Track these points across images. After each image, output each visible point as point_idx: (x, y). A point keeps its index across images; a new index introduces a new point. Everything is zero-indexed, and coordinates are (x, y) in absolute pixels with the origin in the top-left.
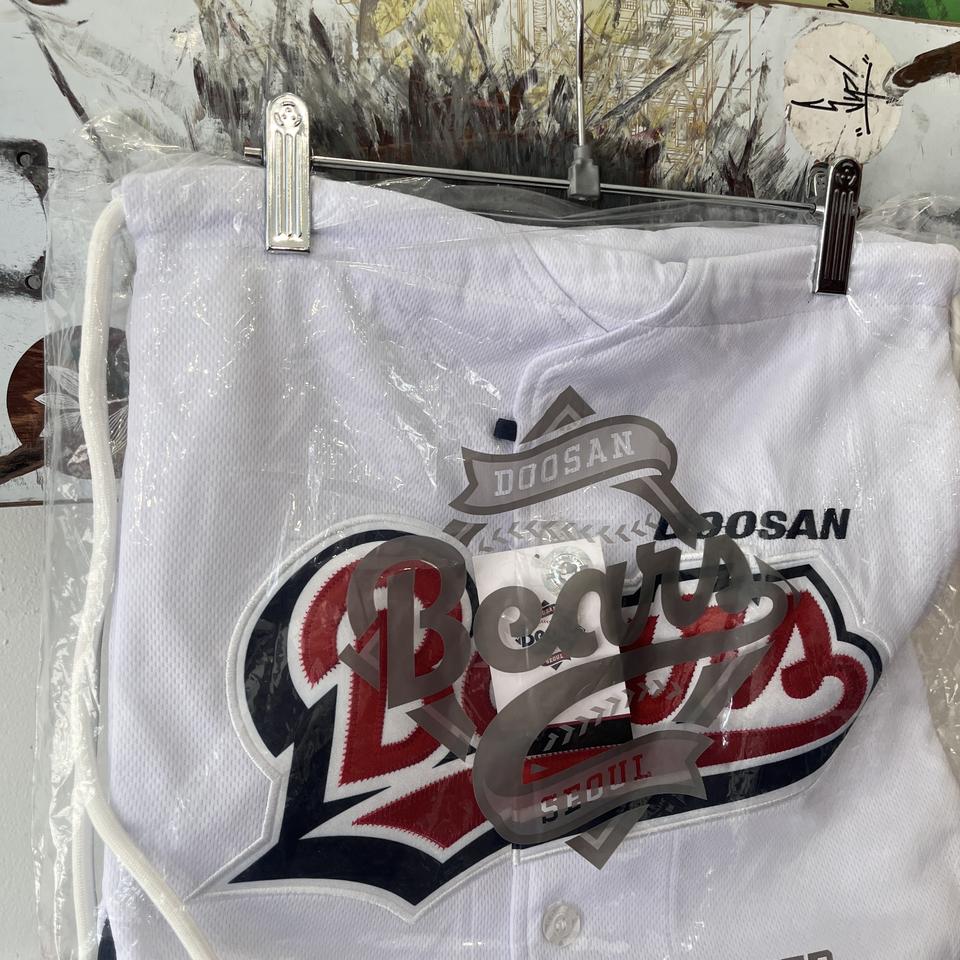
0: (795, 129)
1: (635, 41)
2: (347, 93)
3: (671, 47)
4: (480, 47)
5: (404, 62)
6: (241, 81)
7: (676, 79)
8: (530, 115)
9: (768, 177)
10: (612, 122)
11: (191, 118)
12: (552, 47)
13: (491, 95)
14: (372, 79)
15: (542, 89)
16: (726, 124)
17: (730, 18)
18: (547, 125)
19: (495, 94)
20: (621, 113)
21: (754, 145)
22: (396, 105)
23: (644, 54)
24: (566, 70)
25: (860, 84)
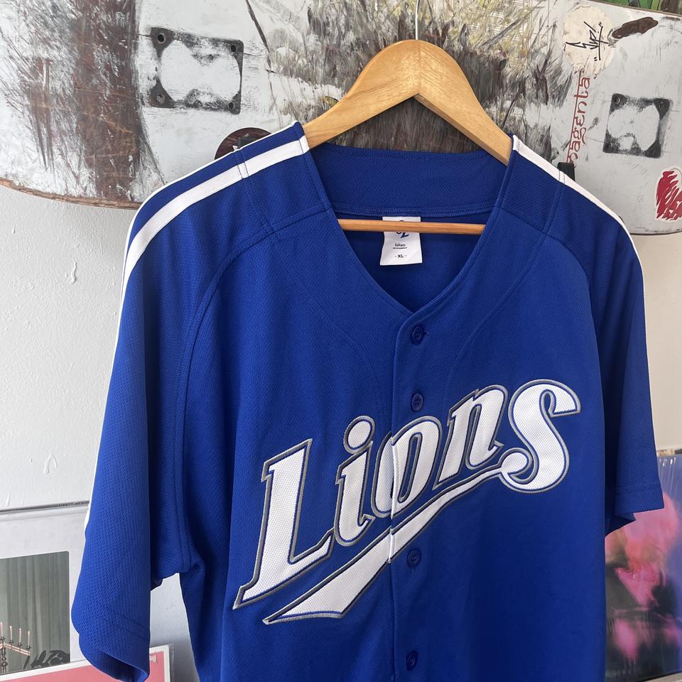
0: (567, 56)
1: (498, 9)
2: (372, 27)
3: (513, 13)
4: (430, 8)
5: (397, 13)
6: (327, 18)
7: (515, 29)
8: (450, 41)
9: (554, 78)
10: (486, 47)
11: (305, 34)
12: (461, 10)
13: (434, 31)
14: (383, 21)
15: (456, 30)
16: (536, 51)
17: (540, 1)
18: (457, 47)
19: (436, 31)
20: (490, 43)
21: (548, 62)
22: (392, 33)
23: (501, 16)
24: (466, 22)
25: (597, 35)
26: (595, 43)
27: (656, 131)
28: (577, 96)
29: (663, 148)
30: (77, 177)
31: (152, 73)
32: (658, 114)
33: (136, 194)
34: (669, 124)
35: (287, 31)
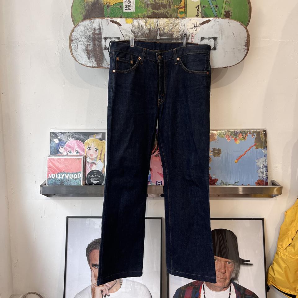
0: (188, 31)
1: (171, 24)
2: (144, 31)
3: (175, 24)
5: (149, 28)
6: (135, 31)
7: (175, 27)
8: (161, 31)
11: (131, 34)
12: (163, 25)
14: (146, 29)
15: (162, 29)
16: (180, 31)
17: (181, 20)
18: (162, 32)
20: (169, 31)
21: (183, 33)
22: (148, 31)
23: (172, 25)
24: (164, 27)
25: (196, 26)
26: (195, 27)
27: (214, 44)
28: (192, 39)
29: (217, 48)
30: (94, 63)
31: (105, 44)
32: (214, 41)
33: (103, 65)
34: (217, 42)
35: (128, 34)
